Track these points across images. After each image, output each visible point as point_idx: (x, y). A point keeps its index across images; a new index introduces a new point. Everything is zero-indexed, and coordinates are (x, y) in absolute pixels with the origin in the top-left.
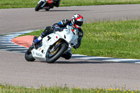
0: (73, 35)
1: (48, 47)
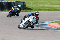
0: (33, 19)
1: (24, 23)
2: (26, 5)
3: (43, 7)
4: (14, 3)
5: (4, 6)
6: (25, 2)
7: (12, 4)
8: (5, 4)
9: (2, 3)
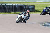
0: (24, 16)
2: (35, 8)
4: (25, 6)
5: (17, 9)
6: (34, 5)
8: (18, 7)
9: (16, 6)
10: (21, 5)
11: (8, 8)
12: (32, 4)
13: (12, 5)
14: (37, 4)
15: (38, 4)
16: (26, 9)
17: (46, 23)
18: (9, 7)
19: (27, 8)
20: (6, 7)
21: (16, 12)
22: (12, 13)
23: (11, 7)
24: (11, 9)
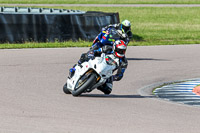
3: (178, 32)
4: (81, 16)
5: (49, 27)
6: (117, 14)
7: (75, 20)
8: (52, 22)
9: (43, 16)
10: (65, 12)
11: (11, 25)
12: (107, 8)
13: (29, 11)
14: (129, 9)
15: (134, 8)
16: (84, 27)
17: (165, 84)
18: (15, 22)
19: (87, 23)
20: (5, 22)
21: (45, 41)
22: (29, 44)
23: (25, 21)
24: (24, 30)
